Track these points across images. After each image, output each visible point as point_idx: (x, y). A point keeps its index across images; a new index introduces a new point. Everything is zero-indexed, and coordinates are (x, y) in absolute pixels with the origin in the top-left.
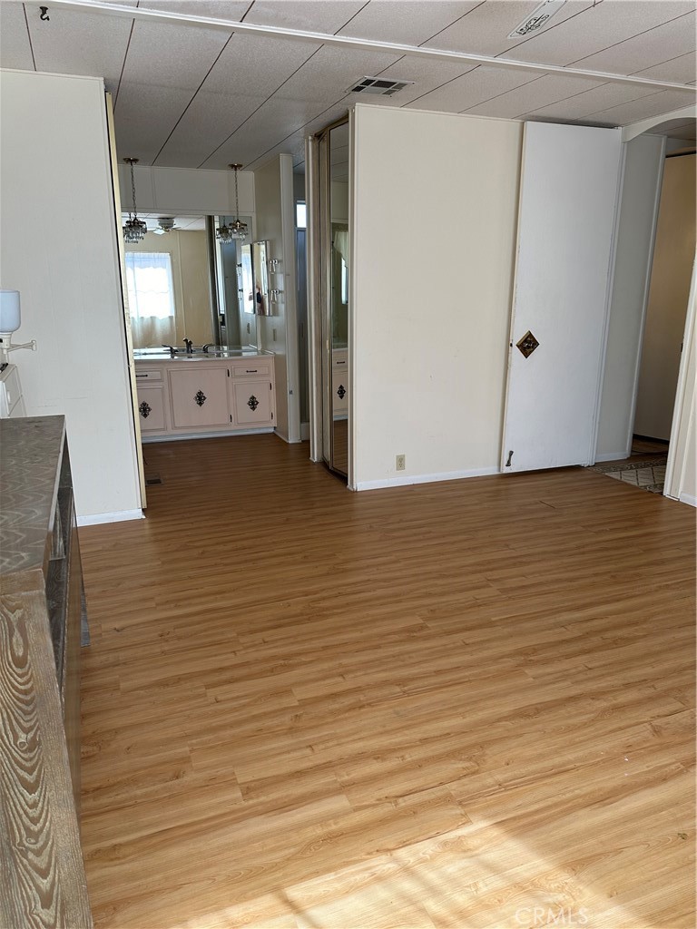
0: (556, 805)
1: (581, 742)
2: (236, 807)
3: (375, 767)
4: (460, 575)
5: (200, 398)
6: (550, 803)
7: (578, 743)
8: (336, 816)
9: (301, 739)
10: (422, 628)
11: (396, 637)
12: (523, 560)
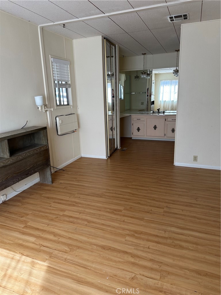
0: (68, 273)
1: (105, 264)
2: (19, 228)
3: (51, 237)
4: (160, 201)
5: (155, 127)
6: (67, 272)
7: (104, 264)
8: (27, 241)
9: (50, 223)
10: (120, 211)
11: (109, 210)
12: (194, 205)
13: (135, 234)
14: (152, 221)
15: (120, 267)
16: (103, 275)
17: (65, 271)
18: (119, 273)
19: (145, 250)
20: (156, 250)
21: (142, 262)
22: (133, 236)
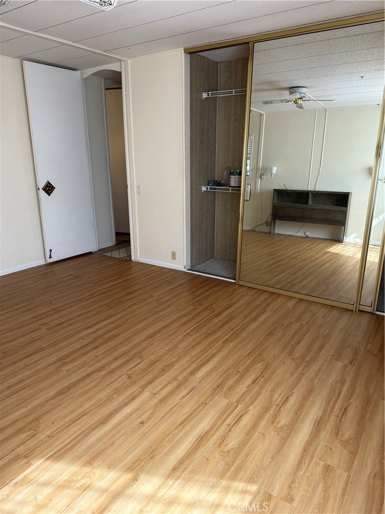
12: (61, 309)
13: (63, 361)
14: (55, 343)
15: (107, 384)
16: (109, 399)
17: (72, 438)
18: (114, 386)
19: (97, 360)
20: (104, 352)
21: (113, 366)
22: (65, 364)
